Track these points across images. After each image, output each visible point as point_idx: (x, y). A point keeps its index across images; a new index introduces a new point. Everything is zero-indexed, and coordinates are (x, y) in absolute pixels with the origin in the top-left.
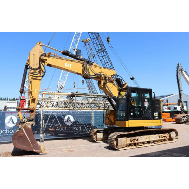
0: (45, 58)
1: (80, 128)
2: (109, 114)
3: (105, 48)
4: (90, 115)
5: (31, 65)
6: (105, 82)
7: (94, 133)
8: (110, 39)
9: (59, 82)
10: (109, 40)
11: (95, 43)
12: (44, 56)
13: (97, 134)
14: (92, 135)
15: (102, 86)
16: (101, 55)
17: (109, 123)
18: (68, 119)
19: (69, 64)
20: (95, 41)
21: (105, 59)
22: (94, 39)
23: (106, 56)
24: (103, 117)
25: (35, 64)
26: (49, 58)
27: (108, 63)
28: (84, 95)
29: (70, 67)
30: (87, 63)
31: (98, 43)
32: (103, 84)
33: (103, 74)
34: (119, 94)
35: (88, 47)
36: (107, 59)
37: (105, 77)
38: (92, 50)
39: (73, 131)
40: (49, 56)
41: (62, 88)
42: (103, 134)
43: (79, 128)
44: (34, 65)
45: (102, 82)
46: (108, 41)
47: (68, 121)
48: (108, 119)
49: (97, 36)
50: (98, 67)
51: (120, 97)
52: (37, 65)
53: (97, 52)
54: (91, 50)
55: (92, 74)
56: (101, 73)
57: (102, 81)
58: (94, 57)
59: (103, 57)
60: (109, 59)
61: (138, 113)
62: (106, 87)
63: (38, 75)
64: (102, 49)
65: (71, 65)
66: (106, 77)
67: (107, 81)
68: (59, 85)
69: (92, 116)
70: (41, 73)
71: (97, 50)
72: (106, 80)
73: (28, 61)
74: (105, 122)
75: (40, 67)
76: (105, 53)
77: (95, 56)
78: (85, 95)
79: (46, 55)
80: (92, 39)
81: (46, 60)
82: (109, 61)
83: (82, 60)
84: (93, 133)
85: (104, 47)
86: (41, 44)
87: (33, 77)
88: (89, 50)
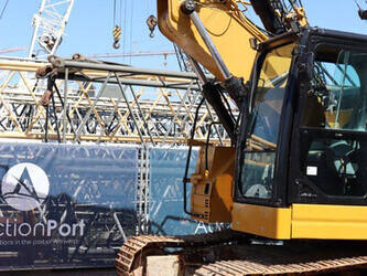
1: (78, 228)
2: (210, 165)
4: (132, 165)
6: (190, 4)
7: (132, 253)
9: (38, 19)
13: (150, 259)
14: (122, 266)
15: (175, 25)
17: (208, 210)
18: (21, 181)
24: (186, 180)
28: (110, 71)
32: (176, 14)
39: (46, 238)
41: (50, 47)
42: (180, 262)
43: (75, 226)
45: (175, 2)
47: (23, 190)
48: (206, 191)
51: (260, 84)
61: (350, 169)
62: (193, 28)
69: (142, 171)
74: (193, 204)
78: (115, 71)
84: (129, 256)
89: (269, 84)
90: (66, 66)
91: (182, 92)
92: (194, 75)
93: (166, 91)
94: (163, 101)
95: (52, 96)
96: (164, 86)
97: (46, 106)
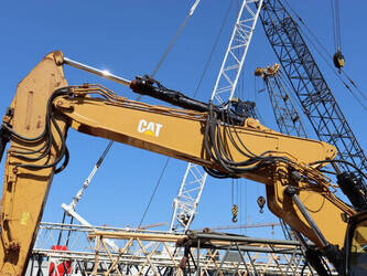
0: (67, 104)
3: (327, 88)
5: (18, 128)
6: (292, 189)
8: (342, 57)
9: (176, 200)
10: (341, 62)
11: (296, 74)
12: (66, 98)
15: (281, 205)
16: (315, 113)
19: (152, 124)
20: (293, 68)
21: (330, 124)
22: (293, 62)
23: (334, 116)
25: (33, 125)
26: (81, 103)
27: (340, 136)
29: (157, 134)
30: (219, 117)
31: (305, 75)
32: (281, 196)
33: (283, 159)
34: (351, 234)
35: (276, 91)
36: (338, 123)
37: (291, 169)
38: (288, 101)
40: (81, 99)
41: (186, 222)
44: (28, 128)
45: (280, 189)
46: (338, 65)
49: (301, 54)
50: (264, 132)
51: (353, 250)
52: (38, 127)
53: (302, 103)
54: (285, 100)
55: (238, 158)
56: (274, 155)
57: (278, 182)
58: (294, 121)
59: (322, 118)
60: (344, 123)
62: (295, 206)
63: (41, 163)
64: (319, 93)
65: (159, 126)
66: (294, 169)
67: (300, 184)
68: (178, 211)
70: (50, 154)
71: (303, 98)
72: (293, 181)
73: (10, 113)
75: (47, 135)
76: (328, 105)
77: (297, 118)
79: (71, 94)
80: (284, 64)
81: (71, 110)
82: (344, 131)
83: (201, 110)
85: (324, 87)
86: (59, 59)
87: (21, 170)
88: (278, 99)
89: (360, 250)
90: (199, 238)
91: (288, 257)
92: (298, 242)
93: (276, 256)
94: (274, 264)
95: (188, 261)
96: (274, 252)
97: (183, 269)
